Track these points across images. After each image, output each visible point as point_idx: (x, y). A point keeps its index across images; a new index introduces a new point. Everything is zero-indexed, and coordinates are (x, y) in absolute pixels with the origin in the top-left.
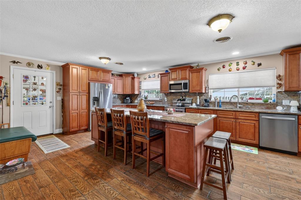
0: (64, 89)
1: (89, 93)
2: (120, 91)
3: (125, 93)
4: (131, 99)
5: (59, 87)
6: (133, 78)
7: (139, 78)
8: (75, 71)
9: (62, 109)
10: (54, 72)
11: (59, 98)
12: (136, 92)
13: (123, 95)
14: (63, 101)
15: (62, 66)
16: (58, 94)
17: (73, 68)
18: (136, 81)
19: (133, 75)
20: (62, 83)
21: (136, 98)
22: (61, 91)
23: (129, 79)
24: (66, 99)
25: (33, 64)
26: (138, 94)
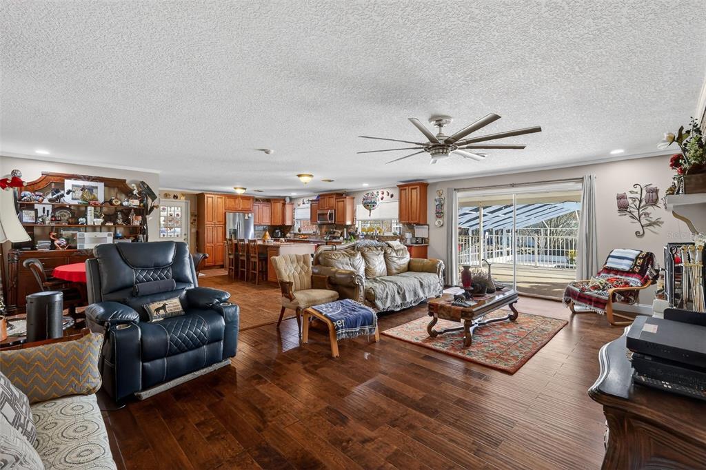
0: (198, 220)
1: (225, 224)
2: (267, 221)
3: (273, 224)
4: (281, 232)
5: (193, 218)
6: (284, 204)
7: (293, 204)
8: (210, 200)
9: (197, 246)
10: (189, 202)
11: (194, 230)
12: (288, 223)
13: (272, 226)
14: (198, 233)
15: (197, 195)
16: (193, 226)
17: (208, 197)
18: (288, 208)
19: (285, 200)
20: (196, 214)
21: (290, 230)
22: (196, 223)
23: (279, 205)
24: (200, 231)
25: (170, 195)
26: (291, 226)
